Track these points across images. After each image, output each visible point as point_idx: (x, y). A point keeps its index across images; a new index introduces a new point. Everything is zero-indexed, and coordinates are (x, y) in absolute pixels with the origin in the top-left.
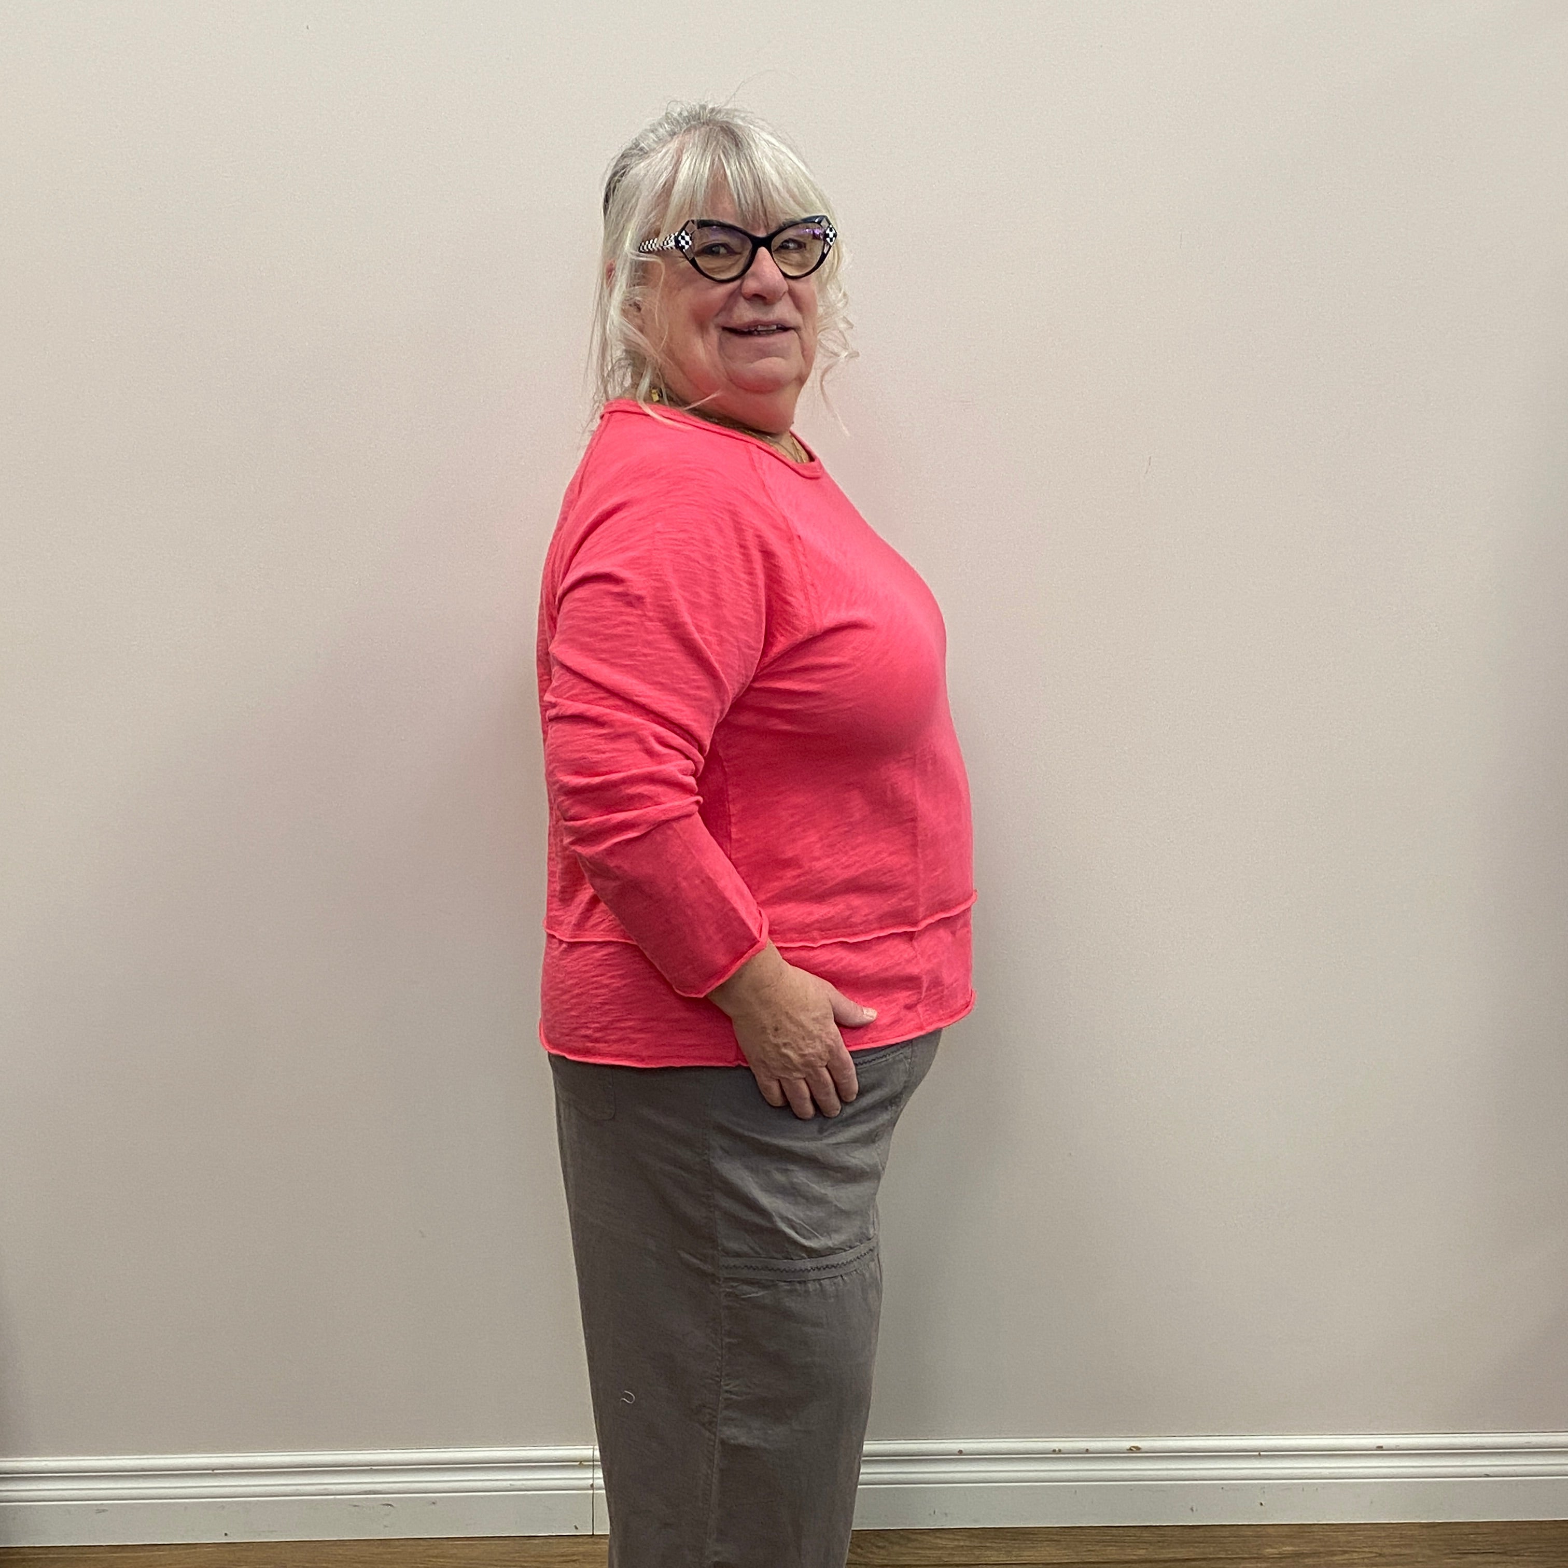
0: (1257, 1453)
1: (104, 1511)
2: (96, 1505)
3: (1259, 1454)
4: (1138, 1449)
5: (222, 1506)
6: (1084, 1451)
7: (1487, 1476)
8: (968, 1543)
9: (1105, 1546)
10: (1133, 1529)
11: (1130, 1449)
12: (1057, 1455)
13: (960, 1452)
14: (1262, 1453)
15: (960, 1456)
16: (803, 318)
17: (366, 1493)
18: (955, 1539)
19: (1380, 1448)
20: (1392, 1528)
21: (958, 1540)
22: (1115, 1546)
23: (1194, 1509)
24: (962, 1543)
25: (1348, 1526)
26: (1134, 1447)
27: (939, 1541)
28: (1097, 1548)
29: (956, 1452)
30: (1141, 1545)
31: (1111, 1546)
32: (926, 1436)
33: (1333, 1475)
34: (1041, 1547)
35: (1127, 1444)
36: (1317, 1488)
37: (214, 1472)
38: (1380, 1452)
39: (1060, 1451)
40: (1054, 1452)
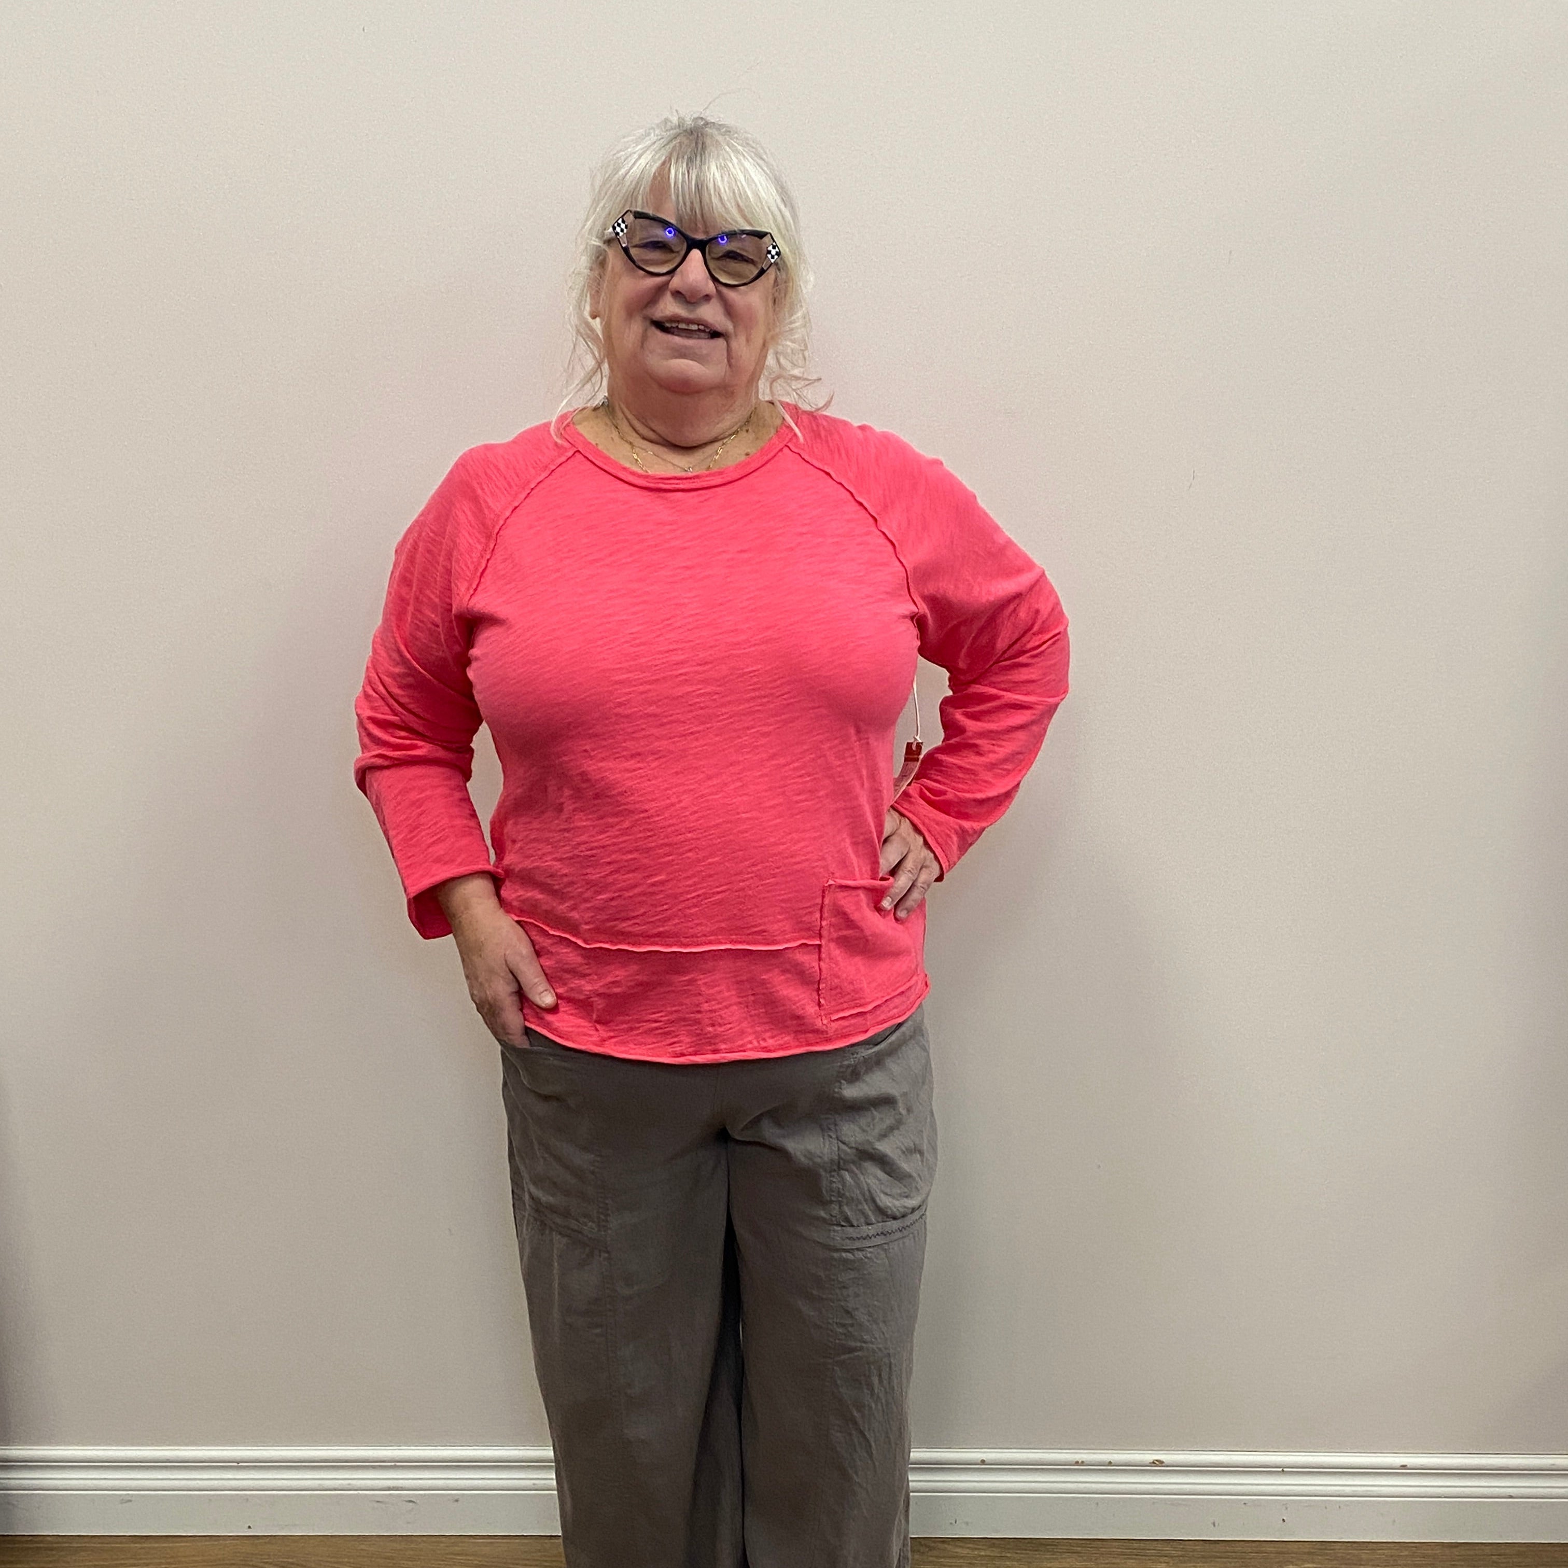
0: (1281, 1469)
1: (130, 1501)
2: (120, 1495)
3: (1283, 1470)
4: (1161, 1463)
5: (247, 1499)
6: (1107, 1463)
7: (1511, 1497)
8: (988, 1553)
9: (1125, 1559)
10: (1156, 1543)
11: (1153, 1463)
12: (1079, 1467)
13: (983, 1462)
14: (1285, 1469)
15: (983, 1466)
16: (734, 327)
17: (389, 1489)
18: (976, 1549)
19: (1404, 1467)
20: (1416, 1547)
21: (979, 1549)
22: (1135, 1559)
23: (1216, 1524)
24: (983, 1553)
25: (1371, 1545)
26: (1157, 1461)
27: (959, 1550)
28: (1118, 1561)
29: (979, 1462)
30: (1162, 1559)
31: (1132, 1559)
32: (949, 1446)
33: (1355, 1493)
34: (1062, 1558)
35: (1149, 1457)
36: (1340, 1505)
37: (238, 1465)
38: (1404, 1471)
39: (1083, 1463)
40: (1077, 1463)
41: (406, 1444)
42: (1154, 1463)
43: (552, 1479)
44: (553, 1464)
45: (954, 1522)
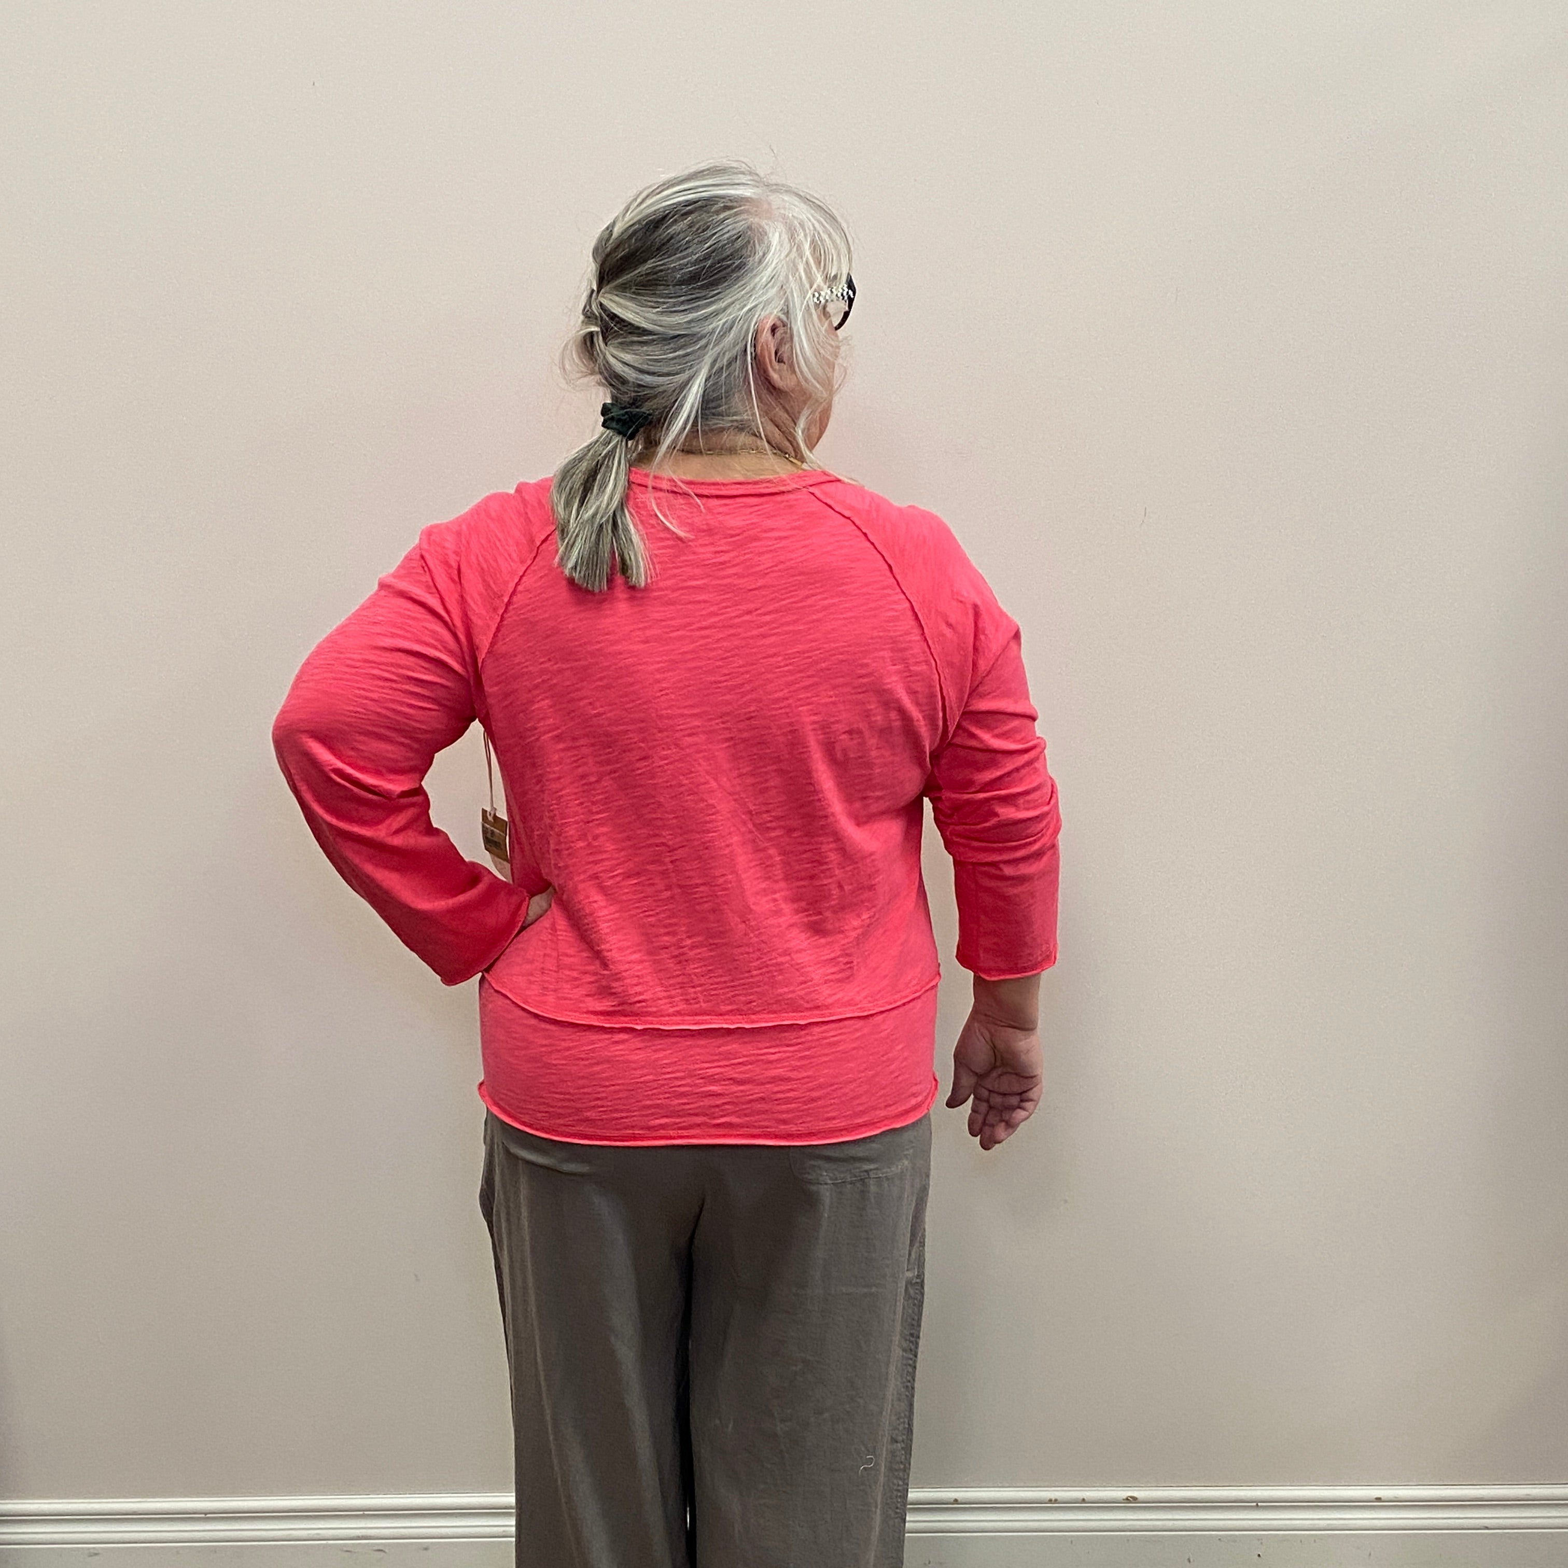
0: (1255, 1504)
1: (96, 1554)
2: (89, 1549)
3: (1257, 1505)
4: (1135, 1499)
5: (215, 1550)
7: (1487, 1528)
12: (1053, 1505)
13: (956, 1501)
14: (1259, 1504)
15: (956, 1505)
17: (358, 1538)
19: (1378, 1499)
23: (1191, 1560)
26: (1131, 1497)
29: (953, 1501)
33: (1331, 1527)
35: (1124, 1493)
36: (1315, 1539)
37: (207, 1516)
38: (1378, 1503)
39: (1056, 1501)
40: (1050, 1501)
41: (374, 1492)
42: (1127, 1500)
43: (511, 1526)
44: (514, 1511)
45: (927, 1562)
